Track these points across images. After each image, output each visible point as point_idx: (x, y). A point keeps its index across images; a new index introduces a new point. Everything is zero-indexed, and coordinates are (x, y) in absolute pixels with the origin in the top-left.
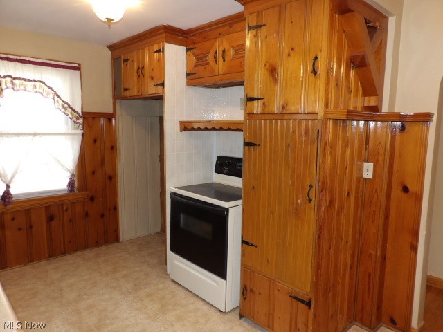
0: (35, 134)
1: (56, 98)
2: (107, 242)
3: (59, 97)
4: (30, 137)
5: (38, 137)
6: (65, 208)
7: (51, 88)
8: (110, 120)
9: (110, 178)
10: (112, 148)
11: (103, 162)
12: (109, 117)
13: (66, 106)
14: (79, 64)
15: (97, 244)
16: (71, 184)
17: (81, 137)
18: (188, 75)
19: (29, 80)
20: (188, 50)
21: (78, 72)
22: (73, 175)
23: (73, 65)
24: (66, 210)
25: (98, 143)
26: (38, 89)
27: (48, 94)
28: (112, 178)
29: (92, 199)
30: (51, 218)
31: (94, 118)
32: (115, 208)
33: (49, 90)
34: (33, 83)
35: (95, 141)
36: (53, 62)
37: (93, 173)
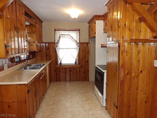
0: (67, 49)
1: (73, 39)
2: (85, 80)
3: (73, 38)
4: (66, 49)
5: (68, 49)
6: (74, 69)
7: (71, 36)
8: (88, 44)
9: (87, 62)
10: (88, 52)
11: (85, 57)
12: (87, 44)
13: (75, 41)
14: (79, 29)
15: (83, 80)
16: (76, 62)
17: (79, 49)
18: (104, 29)
19: (66, 35)
20: (104, 21)
21: (79, 31)
22: (76, 60)
23: (77, 30)
24: (75, 69)
25: (84, 51)
26: (68, 37)
27: (71, 38)
28: (88, 62)
29: (82, 67)
30: (70, 71)
31: (83, 44)
32: (88, 71)
33: (71, 37)
34: (67, 35)
35: (83, 50)
36: (72, 29)
37: (82, 60)
